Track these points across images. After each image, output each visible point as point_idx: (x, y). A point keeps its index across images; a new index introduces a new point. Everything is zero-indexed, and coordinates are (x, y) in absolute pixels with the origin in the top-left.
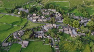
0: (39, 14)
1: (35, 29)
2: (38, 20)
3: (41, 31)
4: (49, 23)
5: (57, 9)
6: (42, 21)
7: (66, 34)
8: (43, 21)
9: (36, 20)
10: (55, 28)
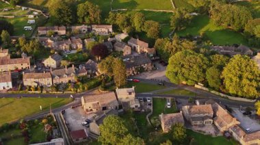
0: (29, 50)
1: (12, 134)
2: (28, 82)
3: (49, 140)
4: (92, 88)
5: (118, 22)
6: (47, 82)
7: (209, 136)
8: (57, 80)
9: (14, 84)
10: (137, 113)
